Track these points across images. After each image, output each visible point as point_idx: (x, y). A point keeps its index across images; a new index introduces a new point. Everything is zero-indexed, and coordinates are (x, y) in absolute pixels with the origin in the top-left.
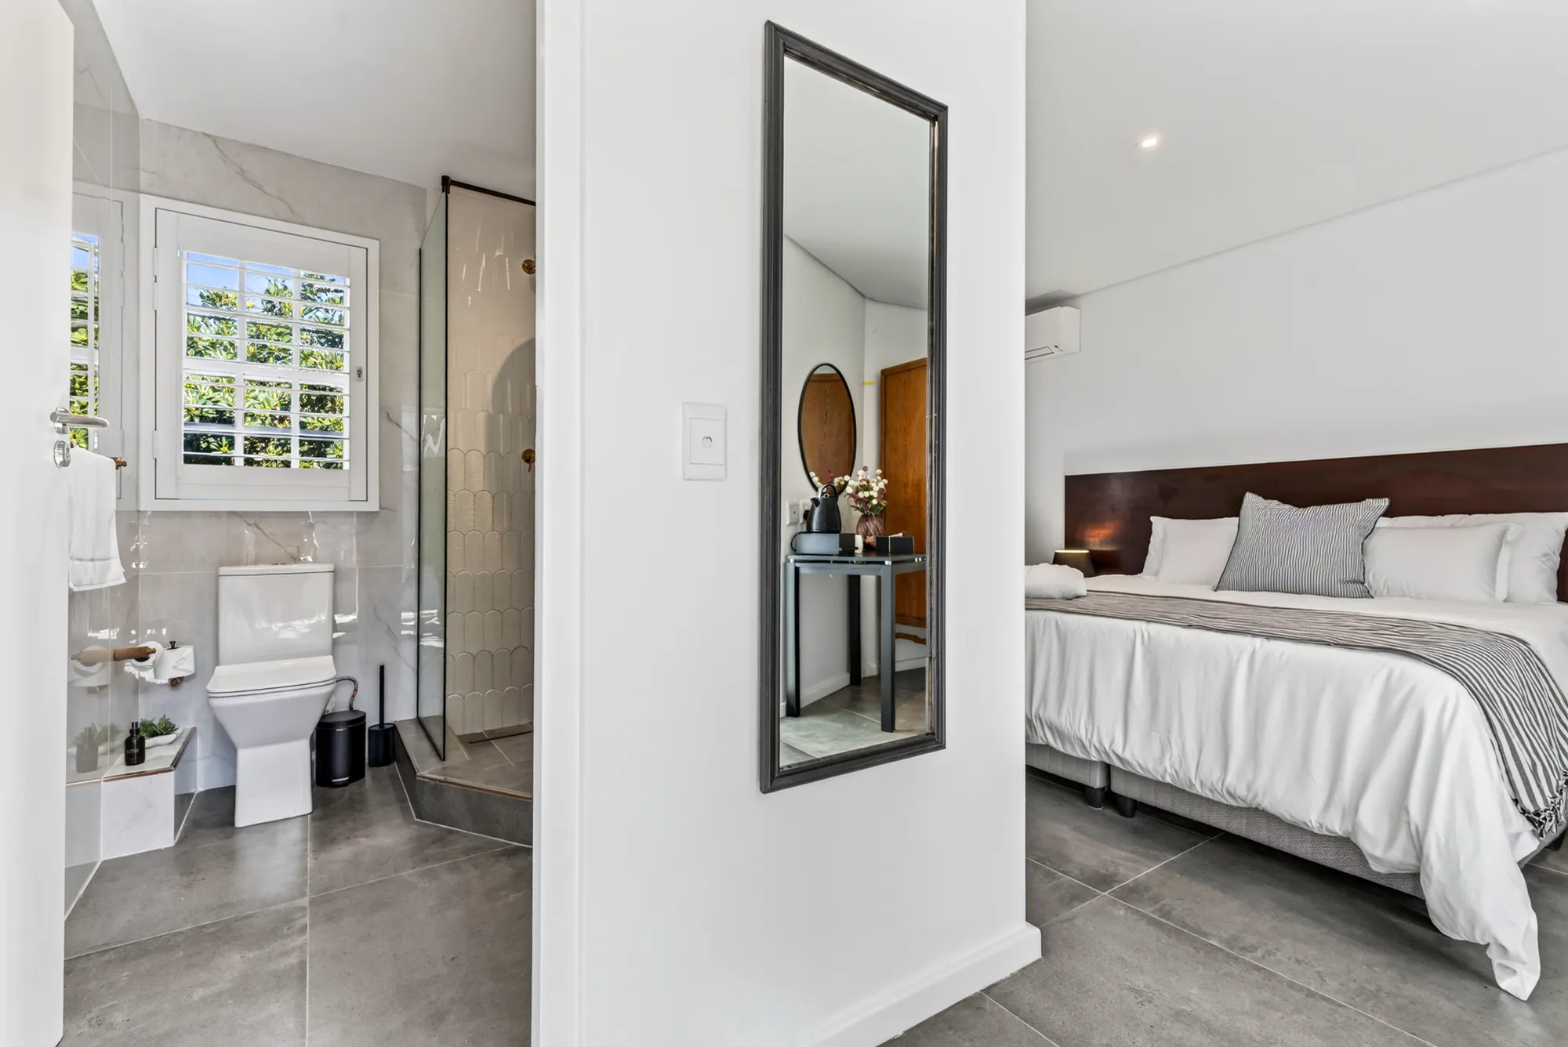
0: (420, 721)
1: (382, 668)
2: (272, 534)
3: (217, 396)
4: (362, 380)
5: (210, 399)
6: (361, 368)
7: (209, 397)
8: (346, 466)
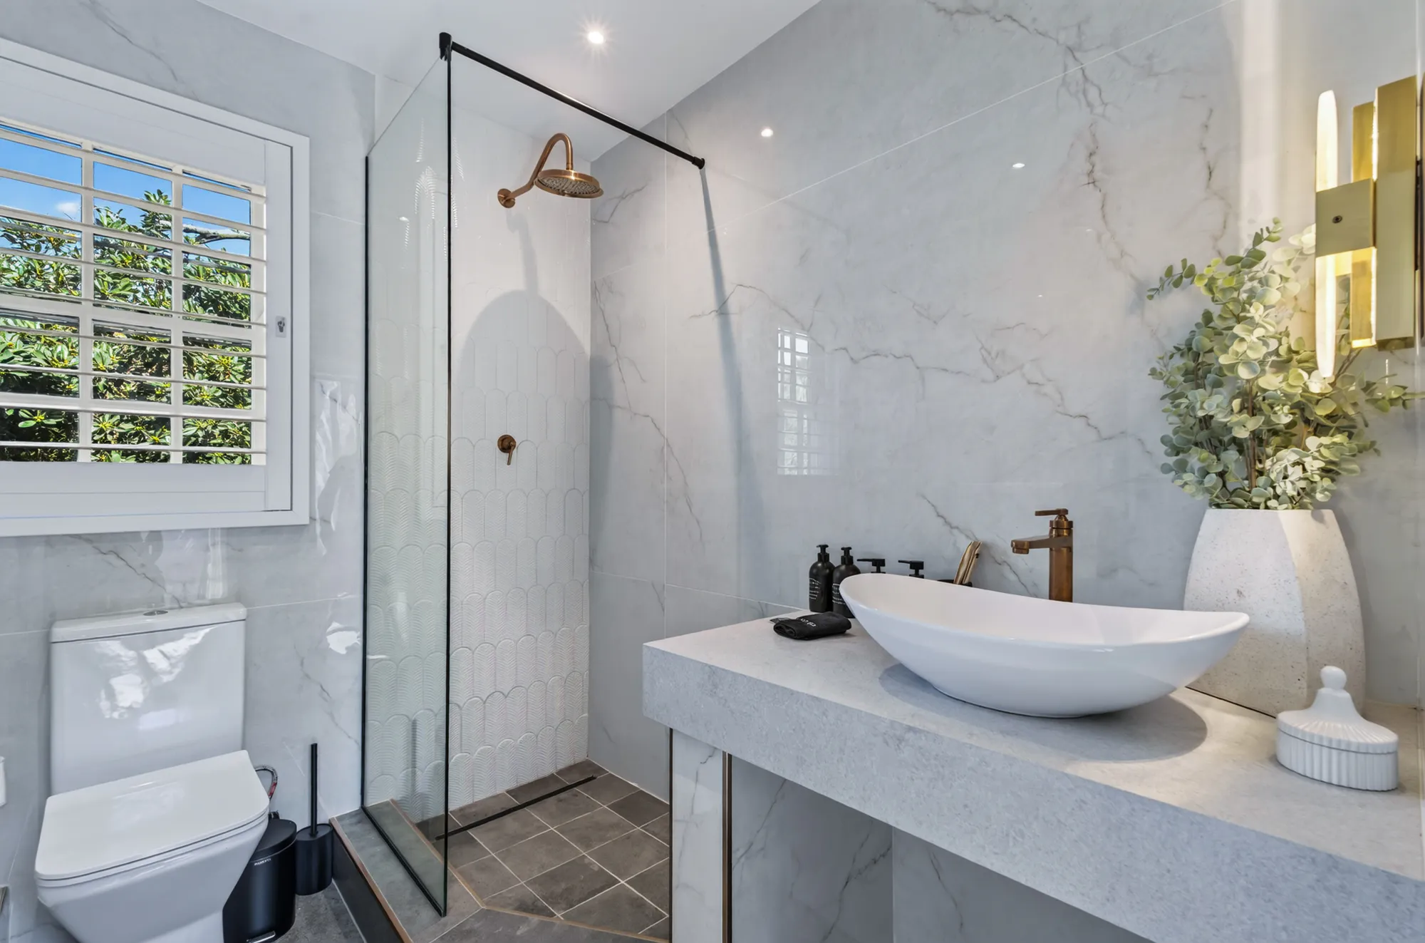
0: (366, 814)
1: (314, 748)
2: (143, 565)
3: (30, 350)
4: (284, 337)
5: (18, 353)
6: (283, 319)
7: (16, 350)
8: (257, 460)
